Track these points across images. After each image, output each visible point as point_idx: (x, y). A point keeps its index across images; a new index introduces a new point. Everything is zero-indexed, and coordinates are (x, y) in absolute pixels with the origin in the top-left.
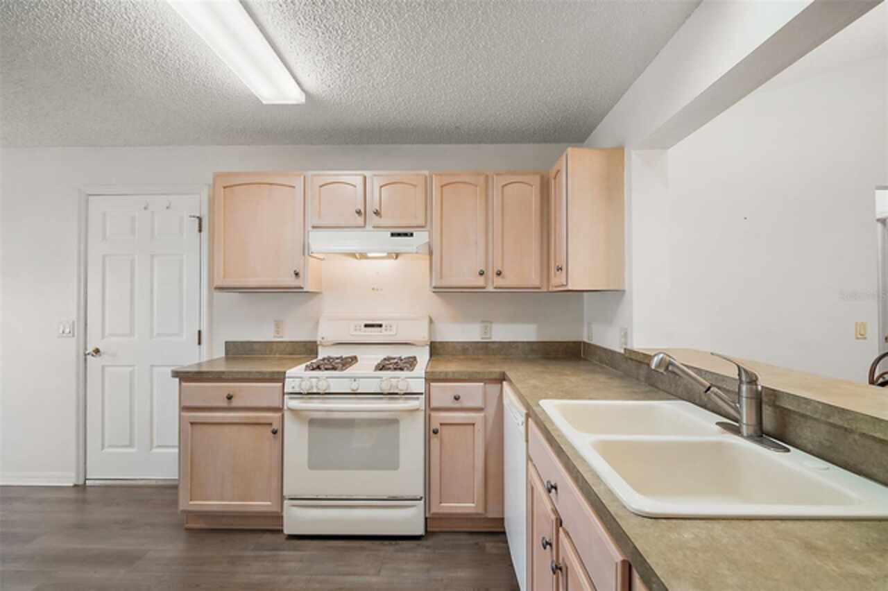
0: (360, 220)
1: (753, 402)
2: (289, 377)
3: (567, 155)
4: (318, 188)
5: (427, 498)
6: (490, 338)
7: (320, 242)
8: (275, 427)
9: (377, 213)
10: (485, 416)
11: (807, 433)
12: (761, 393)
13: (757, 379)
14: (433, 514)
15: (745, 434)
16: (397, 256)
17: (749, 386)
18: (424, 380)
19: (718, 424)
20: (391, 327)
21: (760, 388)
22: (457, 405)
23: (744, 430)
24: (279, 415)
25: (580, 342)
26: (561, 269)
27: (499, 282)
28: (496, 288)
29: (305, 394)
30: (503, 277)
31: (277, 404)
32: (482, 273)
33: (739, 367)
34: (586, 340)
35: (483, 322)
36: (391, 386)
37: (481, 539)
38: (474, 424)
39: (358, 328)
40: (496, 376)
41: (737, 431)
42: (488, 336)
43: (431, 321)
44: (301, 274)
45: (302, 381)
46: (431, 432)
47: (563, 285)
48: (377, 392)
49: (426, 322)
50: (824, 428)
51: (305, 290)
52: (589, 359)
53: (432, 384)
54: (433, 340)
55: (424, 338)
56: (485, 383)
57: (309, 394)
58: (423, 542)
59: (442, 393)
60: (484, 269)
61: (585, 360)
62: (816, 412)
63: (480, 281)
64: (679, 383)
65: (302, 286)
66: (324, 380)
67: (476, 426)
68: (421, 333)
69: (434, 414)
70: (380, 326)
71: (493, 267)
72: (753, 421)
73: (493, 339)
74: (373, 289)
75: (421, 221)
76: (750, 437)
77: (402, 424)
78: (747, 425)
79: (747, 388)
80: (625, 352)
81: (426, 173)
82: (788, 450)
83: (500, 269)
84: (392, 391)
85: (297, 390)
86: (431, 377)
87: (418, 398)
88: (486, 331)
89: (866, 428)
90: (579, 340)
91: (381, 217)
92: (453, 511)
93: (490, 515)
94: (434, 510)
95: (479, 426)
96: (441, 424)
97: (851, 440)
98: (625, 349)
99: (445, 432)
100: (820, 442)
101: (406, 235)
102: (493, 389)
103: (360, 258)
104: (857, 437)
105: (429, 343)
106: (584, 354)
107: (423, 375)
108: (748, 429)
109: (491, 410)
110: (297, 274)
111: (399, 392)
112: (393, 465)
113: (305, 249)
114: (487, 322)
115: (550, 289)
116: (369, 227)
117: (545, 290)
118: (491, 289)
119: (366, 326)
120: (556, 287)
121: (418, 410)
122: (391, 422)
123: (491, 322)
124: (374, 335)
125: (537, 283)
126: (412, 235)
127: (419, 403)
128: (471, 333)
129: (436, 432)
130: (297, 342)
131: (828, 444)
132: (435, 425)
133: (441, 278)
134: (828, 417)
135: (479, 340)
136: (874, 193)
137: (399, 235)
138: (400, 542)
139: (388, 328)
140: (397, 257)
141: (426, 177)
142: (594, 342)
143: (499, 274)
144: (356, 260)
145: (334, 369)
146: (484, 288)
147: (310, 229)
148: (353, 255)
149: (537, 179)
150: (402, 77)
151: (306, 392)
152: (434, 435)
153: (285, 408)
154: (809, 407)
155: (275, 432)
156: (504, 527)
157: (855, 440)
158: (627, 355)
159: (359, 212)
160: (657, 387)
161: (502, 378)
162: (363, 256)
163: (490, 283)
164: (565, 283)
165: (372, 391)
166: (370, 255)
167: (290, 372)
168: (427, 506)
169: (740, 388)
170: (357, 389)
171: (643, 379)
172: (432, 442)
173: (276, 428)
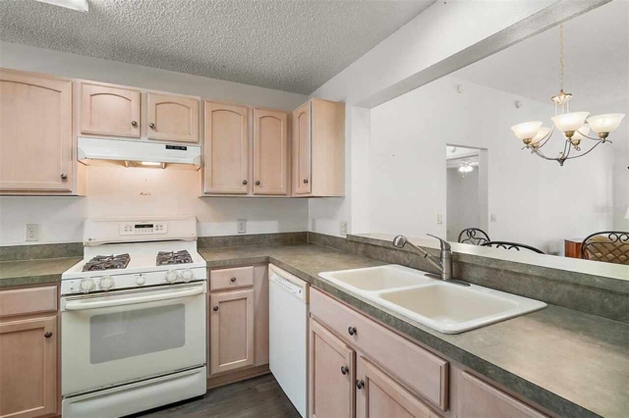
0: (135, 132)
1: (449, 260)
2: (65, 280)
3: (311, 103)
4: (89, 97)
5: (209, 364)
6: (245, 232)
7: (89, 148)
8: (48, 330)
9: (153, 127)
10: (254, 291)
11: (474, 274)
12: (452, 255)
13: (450, 247)
14: (214, 374)
15: (445, 279)
16: (166, 165)
17: (447, 252)
18: (205, 269)
19: (426, 275)
20: (161, 226)
21: (452, 252)
22: (233, 285)
23: (444, 276)
24: (52, 318)
25: (306, 232)
26: (307, 182)
27: (257, 189)
28: (255, 194)
29: (86, 294)
30: (260, 187)
31: (51, 306)
32: (245, 183)
33: (441, 240)
34: (310, 230)
35: (240, 220)
36: (177, 276)
37: (252, 384)
38: (246, 299)
39: (128, 229)
40: (263, 260)
41: (441, 278)
42: (244, 231)
43: (198, 221)
44: (69, 178)
45: (102, 280)
46: (212, 309)
47: (308, 193)
48: (163, 283)
49: (194, 222)
50: (485, 271)
51: (73, 194)
52: (313, 242)
53: (212, 271)
54: (200, 236)
55: (193, 234)
56: (254, 266)
57: (90, 293)
58: (205, 400)
59: (221, 278)
60: (246, 180)
61: (310, 244)
62: (483, 263)
63: (244, 189)
64: (389, 253)
65: (71, 190)
66: (108, 278)
67: (247, 299)
68: (189, 231)
69: (213, 295)
70: (151, 226)
71: (253, 180)
72: (449, 272)
73: (247, 233)
74: (142, 194)
75: (195, 139)
76: (447, 280)
77: (186, 308)
78: (446, 273)
79: (446, 253)
80: (348, 237)
81: (199, 98)
82: (469, 285)
83: (258, 180)
84: (177, 281)
85: (77, 290)
86: (212, 266)
87: (201, 285)
88: (241, 227)
89: (509, 268)
90: (305, 230)
91: (156, 131)
92: (231, 368)
93: (257, 365)
94: (215, 371)
95: (250, 300)
96: (220, 302)
97: (499, 275)
98: (347, 235)
99: (223, 308)
100: (482, 278)
101: (180, 148)
102: (261, 270)
103: (129, 166)
104: (502, 273)
105: (197, 239)
106: (309, 240)
107: (205, 265)
108: (446, 276)
109: (259, 286)
110: (64, 178)
111: (185, 281)
112: (179, 342)
113: (73, 154)
114: (243, 220)
115: (293, 196)
116: (144, 139)
117: (289, 196)
118: (251, 195)
119: (137, 226)
120: (298, 194)
121: (201, 293)
122: (178, 307)
123: (246, 220)
124: (145, 234)
125: (284, 191)
126: (185, 149)
127: (202, 288)
128: (230, 229)
129: (216, 309)
130: (56, 245)
131: (486, 279)
132: (215, 303)
133: (212, 185)
134: (489, 264)
135: (237, 234)
136: (445, 148)
137: (174, 148)
138: (189, 404)
139: (159, 228)
140: (165, 167)
141: (198, 102)
142: (317, 231)
143: (258, 183)
144: (124, 167)
145: (112, 267)
146: (246, 194)
147: (80, 135)
148: (122, 163)
149: (284, 116)
150: (194, 13)
151: (88, 291)
152: (215, 312)
153: (62, 309)
154: (478, 260)
155: (48, 336)
156: (270, 370)
157: (501, 275)
158: (349, 239)
159: (135, 124)
160: (372, 258)
161: (267, 262)
162: (134, 164)
163: (251, 191)
164: (310, 192)
165: (159, 283)
166: (144, 163)
167: (65, 275)
168: (209, 370)
169: (442, 254)
170: (144, 283)
171: (360, 253)
172: (212, 317)
173: (49, 332)
